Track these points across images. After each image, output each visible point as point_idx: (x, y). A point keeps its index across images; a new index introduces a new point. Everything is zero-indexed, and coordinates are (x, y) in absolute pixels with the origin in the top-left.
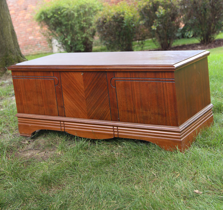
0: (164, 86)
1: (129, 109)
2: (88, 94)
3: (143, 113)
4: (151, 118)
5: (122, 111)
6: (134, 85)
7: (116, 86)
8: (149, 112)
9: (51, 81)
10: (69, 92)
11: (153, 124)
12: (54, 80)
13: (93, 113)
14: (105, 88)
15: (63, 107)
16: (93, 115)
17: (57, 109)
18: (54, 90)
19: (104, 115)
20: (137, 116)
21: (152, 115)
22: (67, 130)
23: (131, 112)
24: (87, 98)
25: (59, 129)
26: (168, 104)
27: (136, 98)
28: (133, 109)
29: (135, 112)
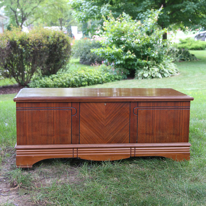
0: (181, 113)
1: (148, 132)
2: (109, 121)
3: (160, 134)
4: (166, 138)
5: (141, 134)
6: (155, 112)
7: (139, 114)
8: (165, 133)
9: (67, 112)
10: (87, 121)
11: (167, 142)
12: (72, 111)
13: (111, 138)
14: (127, 116)
15: (78, 135)
17: (71, 137)
18: (70, 120)
19: (122, 138)
20: (154, 137)
21: (168, 136)
22: (80, 156)
23: (150, 134)
24: (106, 125)
25: (71, 156)
26: (182, 126)
27: (155, 123)
28: (151, 132)
29: (153, 134)
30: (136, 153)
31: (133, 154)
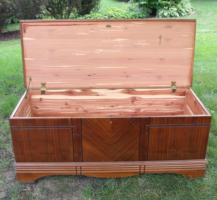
0: (200, 129)
1: (159, 150)
2: (116, 140)
3: (173, 152)
4: (180, 155)
5: (152, 152)
6: (170, 130)
7: (150, 131)
8: (180, 151)
9: (67, 130)
10: (90, 139)
11: (181, 160)
12: (72, 129)
13: (118, 156)
14: (137, 134)
15: (80, 153)
16: (118, 158)
17: (73, 155)
18: (71, 138)
19: (131, 156)
20: (166, 155)
21: (182, 153)
22: (84, 173)
23: (162, 152)
24: (112, 144)
25: (74, 173)
26: (199, 143)
27: (169, 140)
28: (164, 150)
29: (165, 152)
30: (146, 171)
31: (142, 172)
